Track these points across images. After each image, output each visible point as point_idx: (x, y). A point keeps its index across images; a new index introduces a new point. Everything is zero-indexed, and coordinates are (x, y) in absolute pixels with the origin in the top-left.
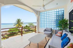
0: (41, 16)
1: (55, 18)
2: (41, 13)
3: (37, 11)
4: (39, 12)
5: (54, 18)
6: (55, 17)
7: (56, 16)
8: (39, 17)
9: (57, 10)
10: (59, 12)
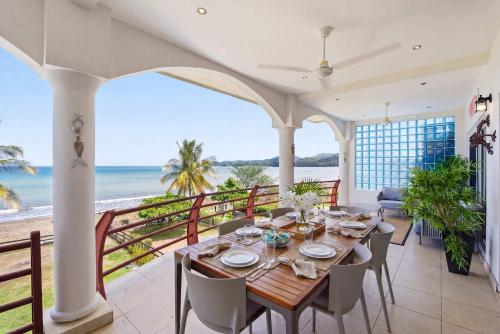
0: (359, 142)
1: (421, 153)
2: (359, 129)
3: (344, 122)
4: (352, 123)
5: (417, 149)
6: (421, 146)
7: (426, 143)
8: (352, 144)
9: (430, 122)
10: (438, 131)
